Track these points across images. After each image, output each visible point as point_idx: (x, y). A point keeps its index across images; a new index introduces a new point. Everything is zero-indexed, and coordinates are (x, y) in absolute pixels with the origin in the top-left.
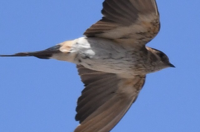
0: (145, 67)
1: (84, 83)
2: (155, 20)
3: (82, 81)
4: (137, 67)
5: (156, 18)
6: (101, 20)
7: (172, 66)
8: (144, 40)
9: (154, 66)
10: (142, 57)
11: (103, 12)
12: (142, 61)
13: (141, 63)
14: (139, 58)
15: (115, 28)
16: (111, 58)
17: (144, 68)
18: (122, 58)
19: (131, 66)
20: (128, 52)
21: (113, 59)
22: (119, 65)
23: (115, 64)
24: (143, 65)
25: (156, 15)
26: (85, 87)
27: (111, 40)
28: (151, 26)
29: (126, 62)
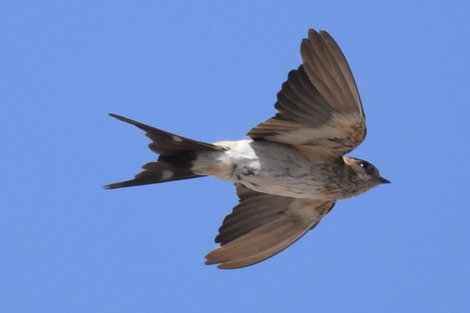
0: (341, 188)
1: (239, 197)
2: (358, 123)
3: (237, 194)
4: (329, 189)
5: (359, 121)
6: (273, 118)
7: (385, 181)
8: (341, 150)
9: (356, 183)
10: (336, 172)
11: (277, 106)
12: (336, 179)
13: (335, 182)
14: (332, 174)
15: (295, 129)
16: (288, 175)
17: (340, 190)
18: (305, 175)
19: (320, 188)
20: (315, 166)
21: (292, 176)
22: (302, 186)
23: (295, 184)
24: (338, 185)
25: (360, 117)
26: (240, 203)
27: (289, 146)
28: (352, 131)
29: (312, 182)
